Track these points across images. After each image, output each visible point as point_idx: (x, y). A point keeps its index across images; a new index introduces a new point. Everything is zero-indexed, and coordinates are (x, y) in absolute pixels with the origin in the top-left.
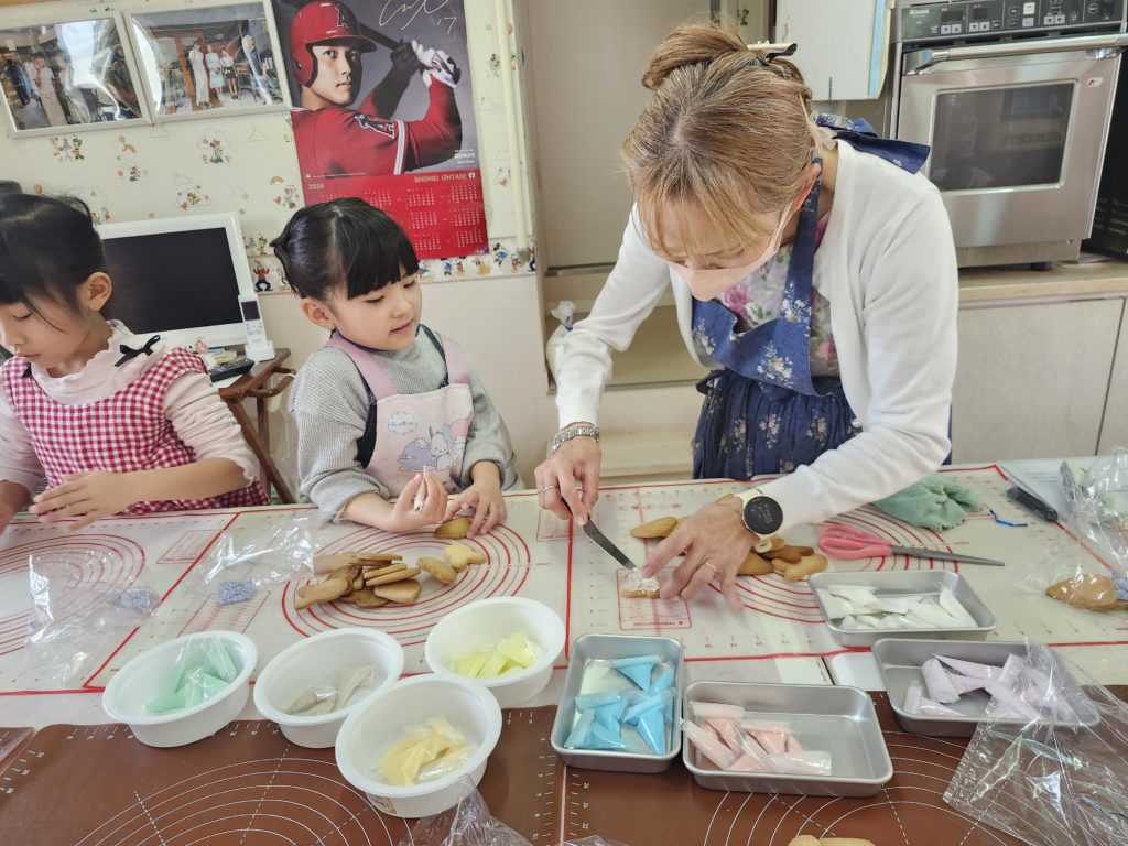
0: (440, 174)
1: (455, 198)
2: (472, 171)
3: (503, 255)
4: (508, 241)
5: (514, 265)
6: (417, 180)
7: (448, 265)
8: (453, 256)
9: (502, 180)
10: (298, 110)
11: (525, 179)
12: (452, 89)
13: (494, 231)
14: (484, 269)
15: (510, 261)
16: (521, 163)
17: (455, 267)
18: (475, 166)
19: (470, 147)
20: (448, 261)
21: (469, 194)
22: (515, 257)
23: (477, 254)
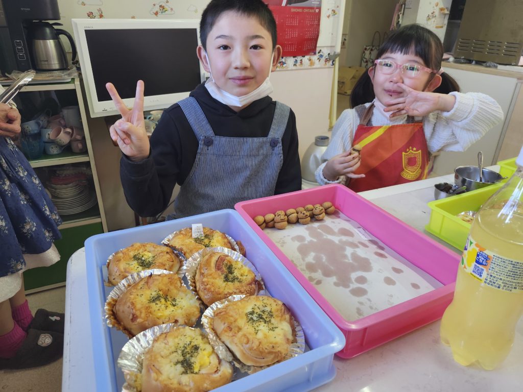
0: (303, 8)
1: (308, 23)
2: (317, 8)
3: (321, 56)
4: (325, 48)
5: (326, 61)
6: (293, 10)
7: (296, 60)
8: (299, 55)
9: (328, 15)
13: (318, 45)
14: (312, 63)
15: (324, 59)
17: (299, 61)
18: (319, 6)
20: (296, 58)
21: (314, 20)
22: (327, 57)
23: (311, 55)
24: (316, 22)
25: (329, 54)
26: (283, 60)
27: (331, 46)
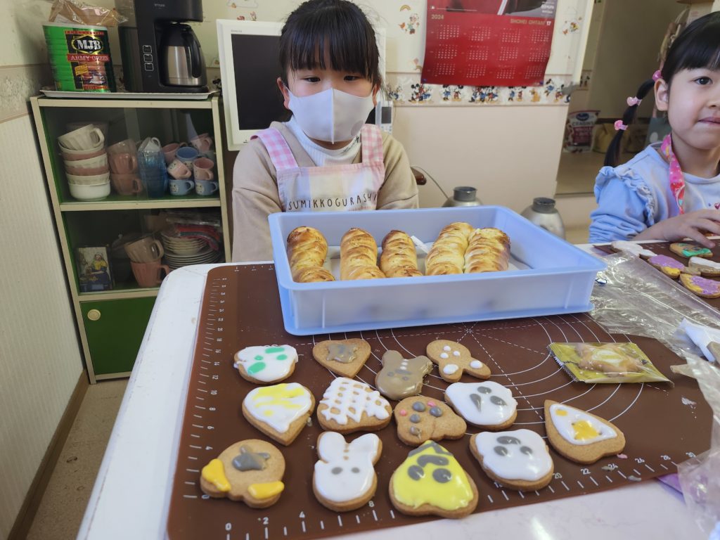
0: (528, 19)
1: (534, 40)
2: (549, 20)
3: (551, 88)
4: (557, 77)
5: (557, 96)
6: (513, 21)
7: (513, 93)
8: (518, 85)
9: (564, 30)
13: (547, 72)
14: (536, 97)
15: (555, 93)
17: (517, 95)
18: (552, 17)
20: (513, 90)
21: (543, 37)
22: (559, 90)
23: (535, 86)
24: (546, 39)
25: (563, 86)
26: (494, 91)
27: (567, 75)
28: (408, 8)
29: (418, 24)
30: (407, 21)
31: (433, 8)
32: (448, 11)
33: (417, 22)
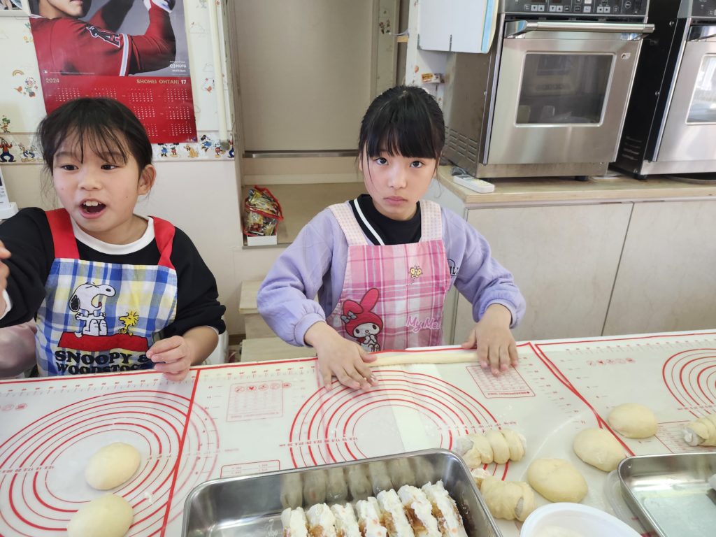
0: (158, 78)
1: (169, 97)
2: (183, 79)
3: (208, 144)
4: (213, 133)
5: (217, 152)
6: (139, 81)
7: (164, 149)
8: (169, 142)
9: (208, 87)
10: (37, 17)
11: (226, 87)
12: (168, 13)
13: (198, 129)
14: (193, 154)
15: (215, 148)
16: (223, 76)
17: (169, 151)
18: (186, 75)
19: (182, 60)
20: (164, 146)
21: (181, 95)
22: (218, 146)
23: (188, 142)
24: (184, 98)
25: (220, 141)
28: (22, 73)
29: (37, 88)
30: (24, 85)
31: (46, 72)
32: (62, 74)
33: (34, 85)
